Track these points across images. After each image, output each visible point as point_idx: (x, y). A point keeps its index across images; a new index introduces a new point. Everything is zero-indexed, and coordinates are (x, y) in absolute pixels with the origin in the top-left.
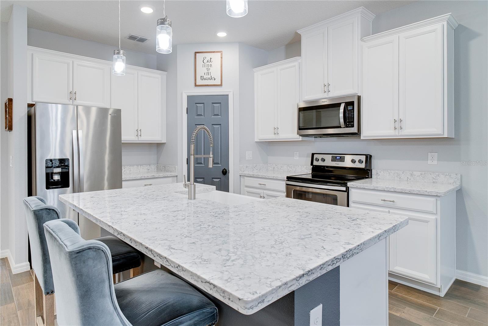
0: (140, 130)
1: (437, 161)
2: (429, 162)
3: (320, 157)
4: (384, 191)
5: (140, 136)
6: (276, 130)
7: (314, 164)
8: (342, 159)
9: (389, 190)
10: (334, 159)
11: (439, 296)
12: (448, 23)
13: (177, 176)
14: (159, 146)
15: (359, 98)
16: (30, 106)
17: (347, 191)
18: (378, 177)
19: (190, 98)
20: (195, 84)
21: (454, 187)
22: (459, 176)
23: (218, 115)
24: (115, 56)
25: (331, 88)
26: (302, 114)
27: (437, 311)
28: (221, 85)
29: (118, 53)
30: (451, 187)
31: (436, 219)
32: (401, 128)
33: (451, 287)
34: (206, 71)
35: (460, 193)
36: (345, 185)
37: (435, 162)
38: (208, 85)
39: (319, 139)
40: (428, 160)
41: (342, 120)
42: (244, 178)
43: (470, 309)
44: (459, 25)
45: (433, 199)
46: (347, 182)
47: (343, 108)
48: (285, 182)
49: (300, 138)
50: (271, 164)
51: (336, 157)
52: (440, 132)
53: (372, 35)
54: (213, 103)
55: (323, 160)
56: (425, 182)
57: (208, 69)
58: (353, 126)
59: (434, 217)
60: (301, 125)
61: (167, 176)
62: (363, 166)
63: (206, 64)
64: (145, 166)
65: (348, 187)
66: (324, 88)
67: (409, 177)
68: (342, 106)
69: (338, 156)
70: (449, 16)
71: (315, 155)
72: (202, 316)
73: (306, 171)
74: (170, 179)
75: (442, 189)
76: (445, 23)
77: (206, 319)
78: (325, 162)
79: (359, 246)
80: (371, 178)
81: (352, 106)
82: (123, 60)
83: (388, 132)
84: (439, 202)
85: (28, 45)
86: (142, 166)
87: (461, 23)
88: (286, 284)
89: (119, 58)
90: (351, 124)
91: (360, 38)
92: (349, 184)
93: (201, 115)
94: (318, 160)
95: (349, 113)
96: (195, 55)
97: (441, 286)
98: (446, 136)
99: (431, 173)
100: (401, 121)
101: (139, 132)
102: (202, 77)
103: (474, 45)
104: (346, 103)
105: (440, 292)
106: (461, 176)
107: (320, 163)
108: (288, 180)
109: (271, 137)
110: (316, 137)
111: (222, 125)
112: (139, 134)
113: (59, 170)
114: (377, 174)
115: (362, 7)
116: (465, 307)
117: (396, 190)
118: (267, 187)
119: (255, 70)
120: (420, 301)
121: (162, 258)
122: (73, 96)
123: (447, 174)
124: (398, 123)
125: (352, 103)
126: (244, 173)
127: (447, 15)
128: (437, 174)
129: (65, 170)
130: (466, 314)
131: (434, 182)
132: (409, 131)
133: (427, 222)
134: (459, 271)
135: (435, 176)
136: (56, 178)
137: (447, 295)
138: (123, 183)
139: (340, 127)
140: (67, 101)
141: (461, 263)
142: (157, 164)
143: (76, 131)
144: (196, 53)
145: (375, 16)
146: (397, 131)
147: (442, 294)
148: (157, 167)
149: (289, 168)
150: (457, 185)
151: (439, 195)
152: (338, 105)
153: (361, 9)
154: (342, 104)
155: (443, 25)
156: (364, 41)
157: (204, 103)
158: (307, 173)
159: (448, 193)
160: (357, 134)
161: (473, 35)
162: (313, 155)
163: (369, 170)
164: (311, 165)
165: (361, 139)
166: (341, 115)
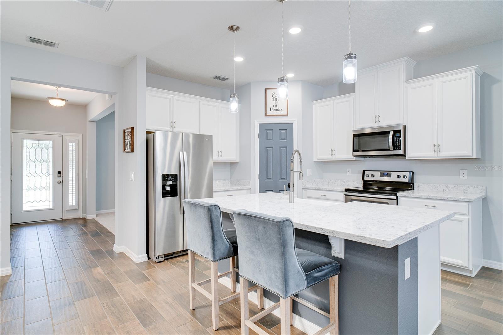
0: (221, 152)
1: (467, 177)
2: (461, 177)
3: (370, 173)
4: (428, 198)
5: (221, 156)
6: (333, 152)
7: (365, 179)
8: (389, 175)
9: (431, 198)
10: (382, 175)
11: (471, 277)
12: (476, 72)
13: (250, 189)
14: (232, 164)
15: (405, 127)
16: (148, 133)
17: (397, 199)
18: (419, 189)
19: (261, 125)
20: (266, 114)
21: (481, 196)
22: (484, 188)
23: (284, 139)
24: (231, 99)
25: (381, 119)
26: (356, 139)
27: (470, 286)
28: (287, 115)
29: (234, 97)
30: (478, 196)
31: (468, 219)
32: (439, 151)
33: (479, 271)
34: (274, 104)
35: (485, 200)
36: (395, 195)
37: (466, 177)
38: (276, 115)
39: (368, 159)
40: (460, 176)
41: (391, 144)
42: (306, 190)
43: (494, 284)
44: (484, 73)
45: (466, 204)
46: (397, 192)
47: (392, 135)
48: (343, 193)
49: (354, 159)
50: (326, 180)
51: (384, 173)
52: (470, 154)
53: (414, 79)
54: (280, 130)
55: (373, 176)
56: (458, 192)
57: (276, 102)
58: (400, 149)
59: (466, 217)
60: (356, 149)
61: (243, 188)
62: (407, 180)
63: (275, 98)
64: (221, 180)
65: (398, 196)
66: (375, 119)
67: (445, 189)
68: (391, 134)
69: (386, 173)
70: (477, 67)
71: (365, 172)
72: (333, 268)
73: (358, 184)
74: (245, 191)
75: (472, 197)
76: (474, 73)
77: (335, 270)
78: (374, 177)
79: (430, 224)
80: (414, 189)
81: (399, 134)
82: (237, 102)
83: (429, 154)
84: (470, 207)
85: (147, 86)
86: (219, 181)
87: (486, 71)
88: (402, 236)
89: (234, 100)
90: (398, 148)
91: (405, 80)
92: (399, 194)
93: (270, 139)
94: (369, 176)
95: (397, 139)
96: (266, 91)
97: (472, 269)
98: (474, 157)
99: (462, 185)
100: (439, 145)
101: (220, 153)
102: (271, 109)
103: (495, 88)
104: (394, 131)
105: (471, 274)
106: (486, 188)
107: (370, 178)
108: (346, 192)
109: (328, 157)
110: (366, 158)
111: (288, 147)
112: (220, 155)
113: (170, 183)
114: (418, 186)
115: (407, 57)
116: (491, 284)
117: (436, 198)
118: (327, 197)
119: (313, 102)
120: (457, 280)
121: (318, 229)
122: (173, 124)
123: (475, 186)
124: (437, 147)
125: (399, 131)
126: (306, 186)
127: (476, 67)
128: (467, 186)
129: (174, 183)
130: (492, 287)
131: (465, 193)
132: (446, 153)
133: (461, 221)
134: (484, 260)
135: (466, 187)
136: (168, 188)
137: (476, 276)
138: (214, 194)
139: (389, 150)
140: (167, 128)
141: (487, 254)
142: (231, 179)
143: (182, 152)
144: (266, 89)
145: (416, 62)
146: (436, 153)
147: (473, 275)
148: (230, 182)
149: (342, 182)
150: (484, 194)
151: (470, 201)
152: (388, 133)
153: (406, 58)
154: (391, 132)
155: (472, 74)
156: (409, 83)
157: (273, 130)
158: (358, 186)
159: (477, 199)
160: (403, 156)
161: (495, 81)
162: (364, 172)
163: (412, 184)
164: (362, 180)
165: (406, 159)
166: (391, 140)
